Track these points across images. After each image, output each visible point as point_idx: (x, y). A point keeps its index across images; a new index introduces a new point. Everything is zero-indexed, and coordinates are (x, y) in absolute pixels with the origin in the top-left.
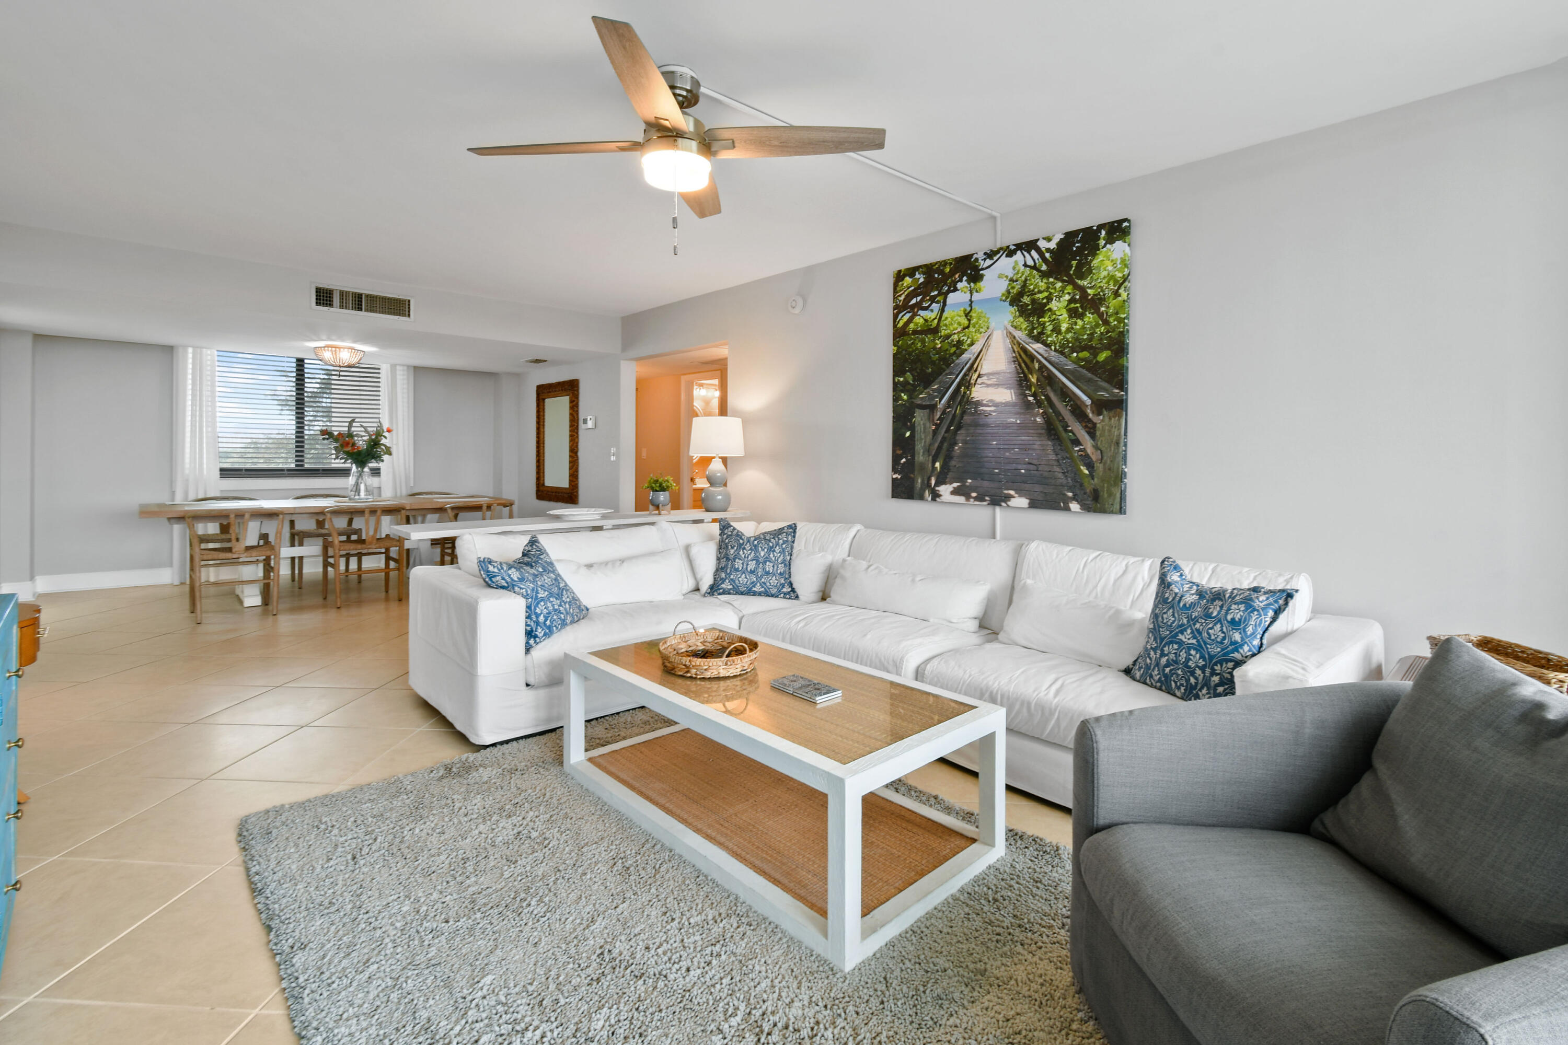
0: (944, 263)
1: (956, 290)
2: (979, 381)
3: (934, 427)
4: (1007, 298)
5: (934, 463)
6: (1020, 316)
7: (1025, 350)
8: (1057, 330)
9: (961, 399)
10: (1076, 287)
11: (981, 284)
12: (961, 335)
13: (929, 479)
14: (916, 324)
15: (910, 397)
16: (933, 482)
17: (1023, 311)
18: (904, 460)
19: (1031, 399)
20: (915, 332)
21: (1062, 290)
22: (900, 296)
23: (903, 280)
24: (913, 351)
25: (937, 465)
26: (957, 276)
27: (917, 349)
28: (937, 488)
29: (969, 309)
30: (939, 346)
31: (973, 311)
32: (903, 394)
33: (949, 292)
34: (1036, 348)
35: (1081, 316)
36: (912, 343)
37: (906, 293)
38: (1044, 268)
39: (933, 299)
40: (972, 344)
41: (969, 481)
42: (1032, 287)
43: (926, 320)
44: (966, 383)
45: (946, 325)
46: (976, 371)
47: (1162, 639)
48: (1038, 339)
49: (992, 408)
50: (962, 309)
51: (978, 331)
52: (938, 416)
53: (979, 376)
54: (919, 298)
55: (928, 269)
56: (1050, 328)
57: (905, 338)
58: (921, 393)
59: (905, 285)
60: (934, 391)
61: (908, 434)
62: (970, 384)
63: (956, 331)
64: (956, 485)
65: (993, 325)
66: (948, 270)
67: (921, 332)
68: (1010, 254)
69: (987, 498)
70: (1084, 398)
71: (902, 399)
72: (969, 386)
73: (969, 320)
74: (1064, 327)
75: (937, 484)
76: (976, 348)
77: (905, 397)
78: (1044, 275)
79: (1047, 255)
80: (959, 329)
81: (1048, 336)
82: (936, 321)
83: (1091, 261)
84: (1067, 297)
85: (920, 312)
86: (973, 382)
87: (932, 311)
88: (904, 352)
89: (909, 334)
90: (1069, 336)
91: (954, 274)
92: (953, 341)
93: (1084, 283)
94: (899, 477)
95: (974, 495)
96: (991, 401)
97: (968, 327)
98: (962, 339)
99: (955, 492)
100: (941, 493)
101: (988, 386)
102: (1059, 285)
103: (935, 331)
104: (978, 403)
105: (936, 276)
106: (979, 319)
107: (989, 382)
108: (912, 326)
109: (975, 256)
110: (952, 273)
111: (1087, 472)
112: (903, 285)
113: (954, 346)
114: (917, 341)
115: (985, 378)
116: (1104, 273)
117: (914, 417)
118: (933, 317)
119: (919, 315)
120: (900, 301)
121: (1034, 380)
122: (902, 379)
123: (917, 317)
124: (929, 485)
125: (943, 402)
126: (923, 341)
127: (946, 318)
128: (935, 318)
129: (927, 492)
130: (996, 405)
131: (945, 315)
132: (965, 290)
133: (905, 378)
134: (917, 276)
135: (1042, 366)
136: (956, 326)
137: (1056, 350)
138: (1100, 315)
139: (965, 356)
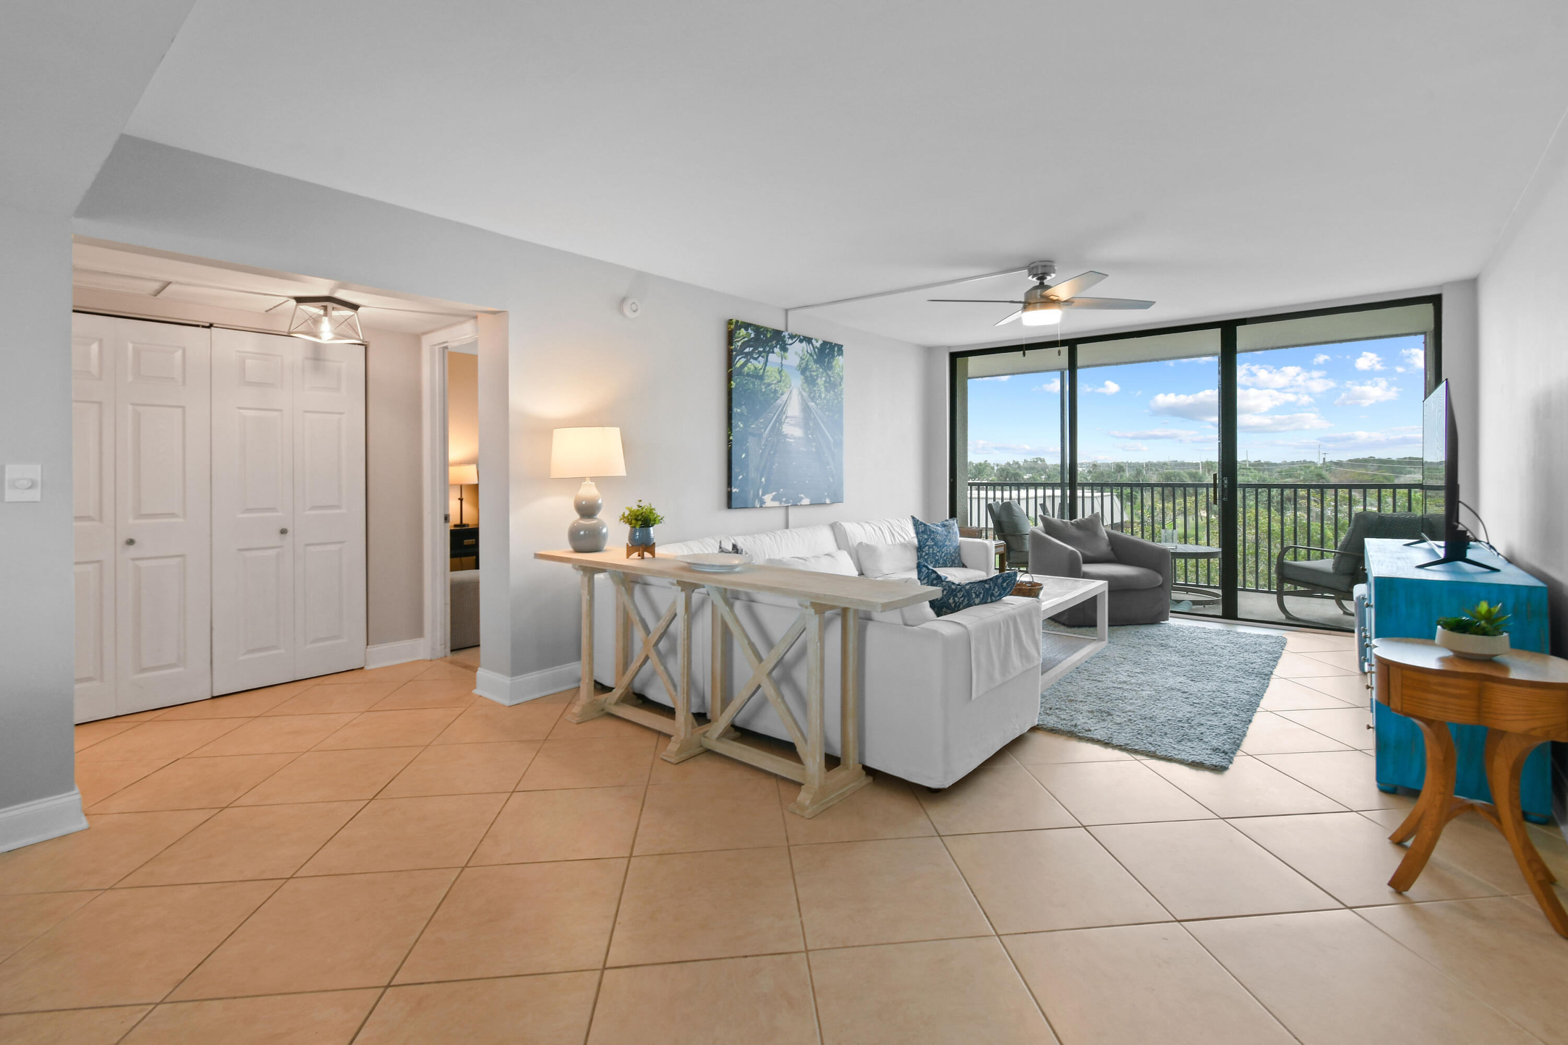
0: (767, 330)
1: (773, 352)
2: (786, 421)
3: (761, 451)
4: (800, 369)
5: (761, 479)
6: (805, 383)
7: (807, 404)
8: (820, 396)
9: (777, 431)
10: (827, 374)
11: (787, 354)
12: (777, 386)
13: (758, 491)
14: (749, 369)
15: (745, 426)
16: (760, 493)
17: (806, 378)
18: (741, 477)
19: (810, 436)
20: (748, 375)
21: (822, 374)
22: (738, 341)
23: (740, 329)
24: (746, 390)
25: (763, 479)
26: (774, 342)
27: (749, 389)
28: (763, 497)
29: (780, 369)
30: (764, 390)
31: (783, 371)
32: (740, 423)
33: (768, 352)
34: (812, 404)
35: (829, 392)
36: (747, 383)
37: (742, 341)
38: (815, 357)
39: (760, 353)
40: (782, 394)
41: (782, 490)
42: (810, 367)
43: (756, 368)
44: (779, 421)
45: (767, 376)
46: (784, 413)
47: (941, 547)
48: (813, 399)
49: (792, 440)
50: (777, 367)
51: (785, 386)
52: (763, 443)
53: (786, 417)
54: (751, 349)
55: (757, 329)
56: (818, 394)
57: (742, 377)
58: (752, 425)
59: (741, 334)
60: (761, 423)
61: (744, 456)
62: (781, 422)
63: (774, 382)
64: (774, 493)
65: (793, 384)
66: (769, 335)
67: (752, 376)
68: (801, 341)
69: (791, 501)
70: (830, 438)
71: (739, 427)
72: (781, 423)
73: (781, 377)
74: (823, 395)
75: (764, 494)
76: (784, 397)
77: (741, 426)
78: (816, 362)
79: (816, 350)
80: (775, 382)
81: (817, 399)
82: (762, 371)
83: (832, 362)
84: (824, 379)
85: (751, 360)
86: (783, 421)
87: (759, 362)
88: (741, 389)
89: (744, 375)
90: (825, 401)
91: (772, 341)
92: (772, 389)
93: (830, 373)
94: (738, 491)
95: (784, 499)
96: (792, 435)
97: (780, 381)
98: (777, 389)
99: (773, 499)
100: (765, 501)
101: (791, 425)
102: (821, 370)
103: (761, 378)
104: (786, 436)
105: (762, 336)
106: (786, 378)
107: (792, 422)
108: (746, 369)
109: (784, 333)
110: (771, 339)
111: (832, 480)
112: (740, 333)
113: (773, 392)
114: (749, 383)
115: (789, 419)
116: (836, 371)
117: (747, 443)
118: (760, 368)
119: (751, 362)
120: (738, 346)
121: (811, 425)
122: (739, 411)
123: (750, 364)
124: (758, 495)
125: (766, 432)
126: (754, 384)
127: (768, 371)
128: (761, 369)
129: (757, 501)
130: (794, 438)
131: (767, 368)
132: (778, 354)
133: (741, 410)
134: (750, 331)
135: (815, 418)
136: (773, 378)
137: (820, 409)
138: (835, 393)
139: (779, 401)
